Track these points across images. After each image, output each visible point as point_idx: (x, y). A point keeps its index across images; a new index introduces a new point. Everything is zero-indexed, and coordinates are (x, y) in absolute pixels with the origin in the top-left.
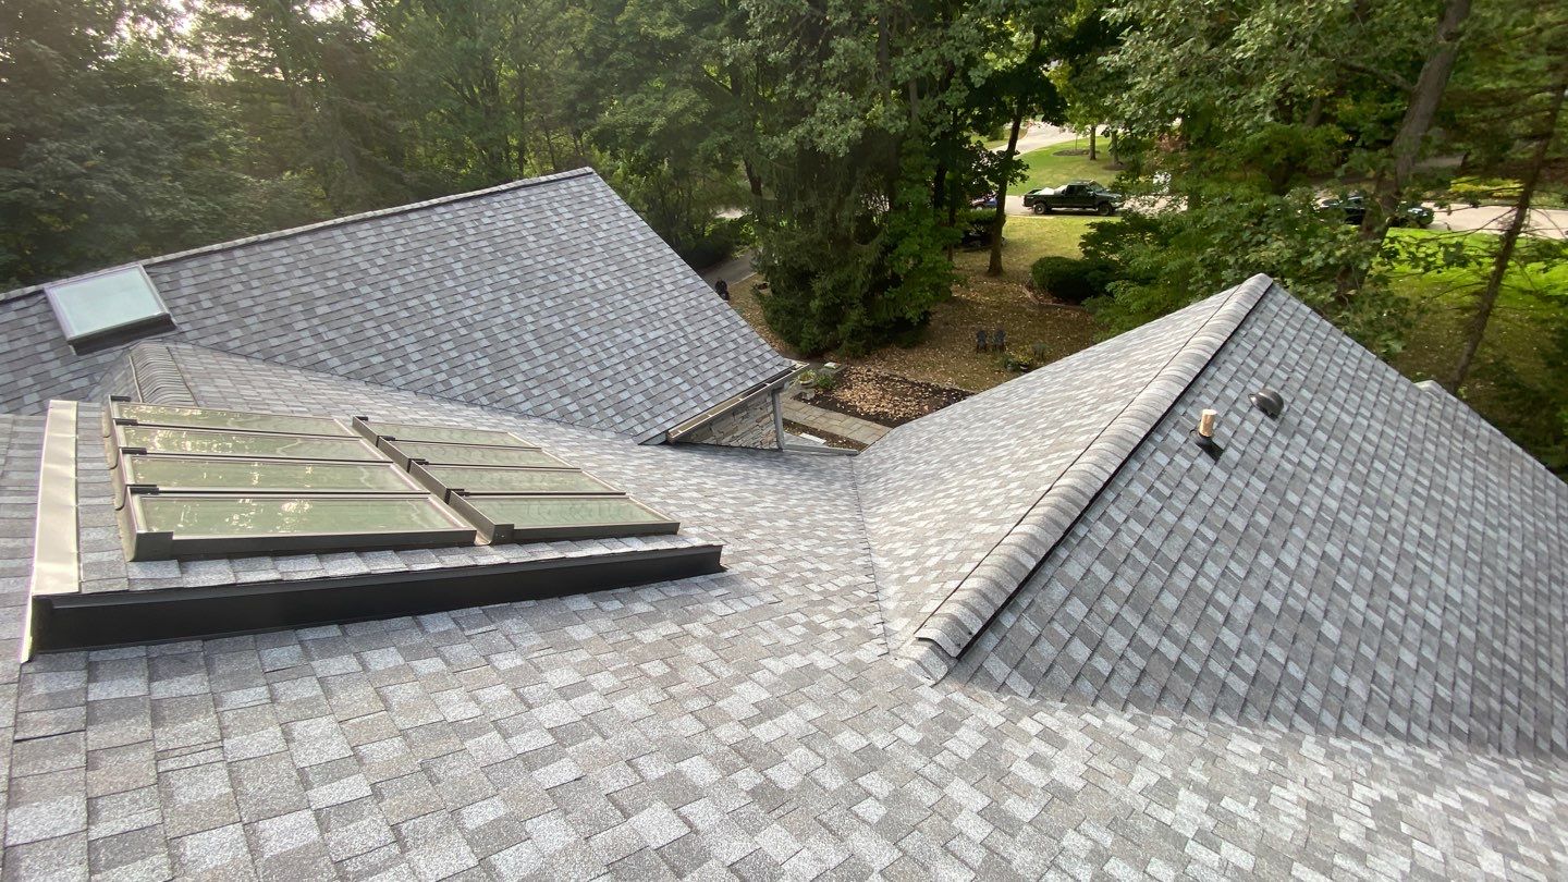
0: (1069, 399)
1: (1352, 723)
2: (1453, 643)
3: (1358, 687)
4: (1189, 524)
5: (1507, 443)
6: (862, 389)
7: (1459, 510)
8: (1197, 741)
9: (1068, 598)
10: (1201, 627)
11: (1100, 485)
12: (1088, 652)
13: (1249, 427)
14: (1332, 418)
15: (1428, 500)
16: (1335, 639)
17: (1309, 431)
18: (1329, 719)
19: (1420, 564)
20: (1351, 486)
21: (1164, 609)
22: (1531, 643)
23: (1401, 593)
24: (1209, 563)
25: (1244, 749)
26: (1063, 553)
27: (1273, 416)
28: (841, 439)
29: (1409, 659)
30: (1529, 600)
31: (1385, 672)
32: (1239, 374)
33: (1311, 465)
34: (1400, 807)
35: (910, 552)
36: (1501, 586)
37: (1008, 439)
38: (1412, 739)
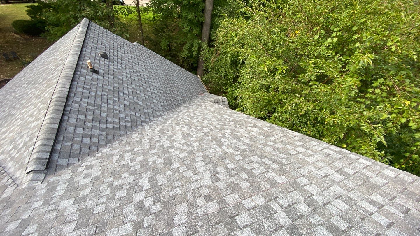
1: (151, 118)
2: (160, 95)
3: (150, 111)
4: (99, 93)
5: (154, 53)
7: (151, 69)
8: (125, 141)
9: (75, 129)
10: (114, 116)
12: (89, 139)
13: (102, 63)
14: (120, 55)
15: (145, 68)
16: (142, 104)
17: (116, 60)
18: (148, 120)
19: (149, 82)
20: (131, 70)
21: (104, 117)
22: (171, 89)
23: (149, 89)
24: (109, 101)
25: (135, 136)
27: (107, 58)
29: (155, 101)
30: (167, 81)
31: (153, 106)
32: (93, 49)
33: (121, 68)
34: (163, 128)
36: (163, 81)
38: (161, 115)
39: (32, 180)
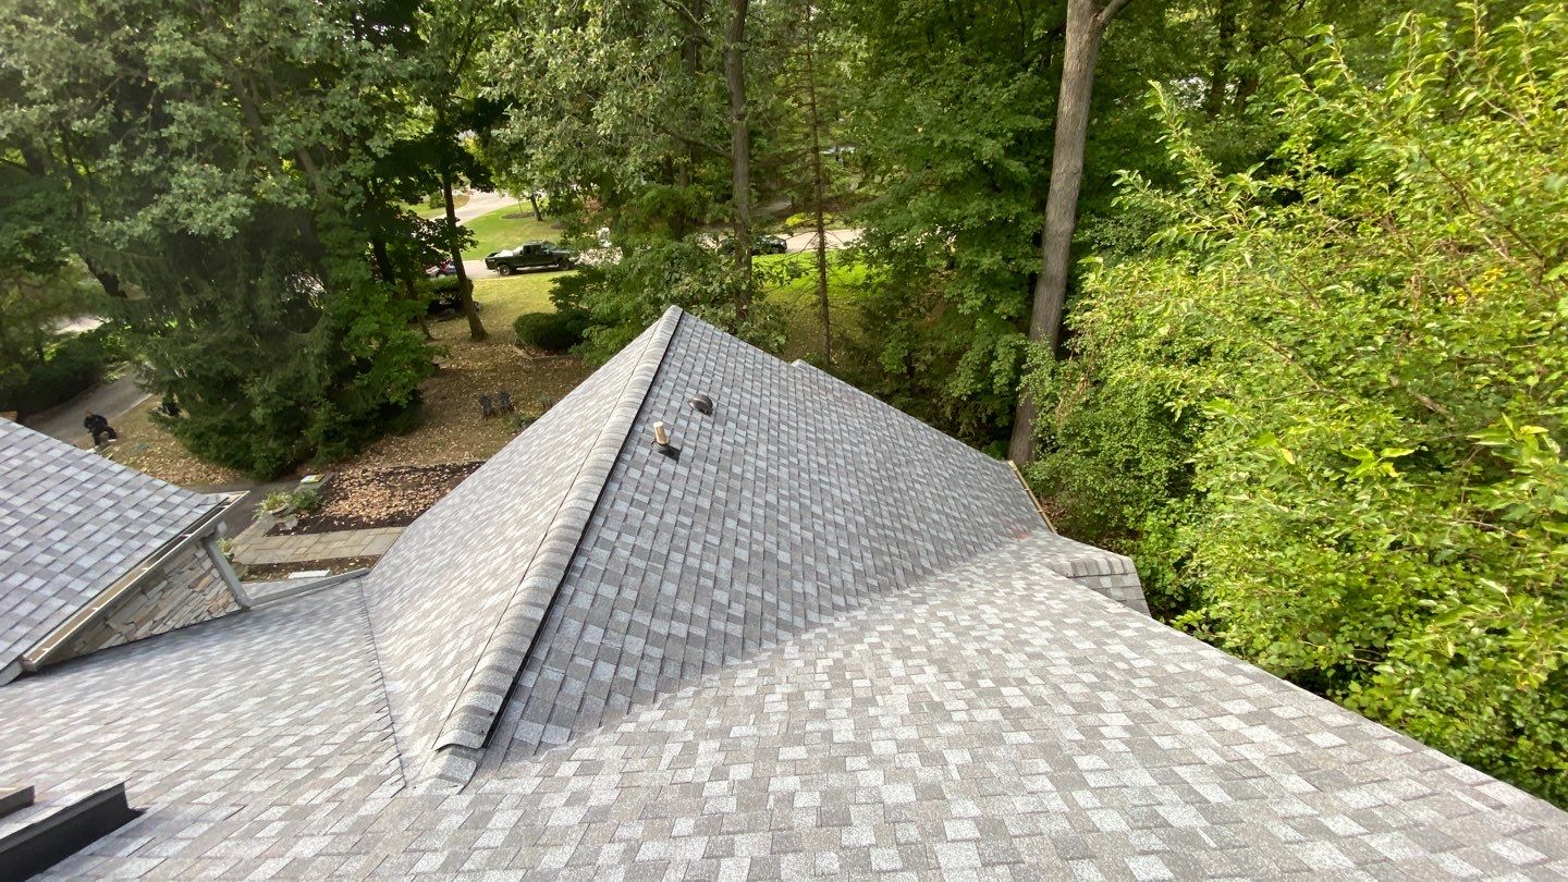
0: (560, 443)
1: (813, 616)
2: (854, 530)
3: (810, 589)
4: (670, 519)
5: (850, 388)
6: (362, 495)
7: (835, 441)
8: (712, 693)
9: (583, 629)
10: (698, 598)
11: (588, 515)
12: (612, 668)
13: (694, 427)
14: (747, 403)
15: (817, 441)
16: (788, 561)
17: (735, 417)
18: (799, 622)
19: (823, 486)
20: (770, 447)
21: (667, 597)
22: (894, 510)
23: (817, 509)
24: (692, 543)
25: (746, 678)
26: (568, 590)
27: (709, 413)
28: (352, 560)
29: (833, 553)
30: (886, 483)
31: (823, 569)
32: (677, 388)
33: (742, 441)
34: (846, 661)
35: (426, 661)
36: (870, 481)
37: (513, 499)
38: (848, 607)
39: (441, 777)
